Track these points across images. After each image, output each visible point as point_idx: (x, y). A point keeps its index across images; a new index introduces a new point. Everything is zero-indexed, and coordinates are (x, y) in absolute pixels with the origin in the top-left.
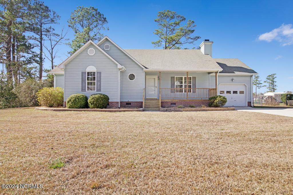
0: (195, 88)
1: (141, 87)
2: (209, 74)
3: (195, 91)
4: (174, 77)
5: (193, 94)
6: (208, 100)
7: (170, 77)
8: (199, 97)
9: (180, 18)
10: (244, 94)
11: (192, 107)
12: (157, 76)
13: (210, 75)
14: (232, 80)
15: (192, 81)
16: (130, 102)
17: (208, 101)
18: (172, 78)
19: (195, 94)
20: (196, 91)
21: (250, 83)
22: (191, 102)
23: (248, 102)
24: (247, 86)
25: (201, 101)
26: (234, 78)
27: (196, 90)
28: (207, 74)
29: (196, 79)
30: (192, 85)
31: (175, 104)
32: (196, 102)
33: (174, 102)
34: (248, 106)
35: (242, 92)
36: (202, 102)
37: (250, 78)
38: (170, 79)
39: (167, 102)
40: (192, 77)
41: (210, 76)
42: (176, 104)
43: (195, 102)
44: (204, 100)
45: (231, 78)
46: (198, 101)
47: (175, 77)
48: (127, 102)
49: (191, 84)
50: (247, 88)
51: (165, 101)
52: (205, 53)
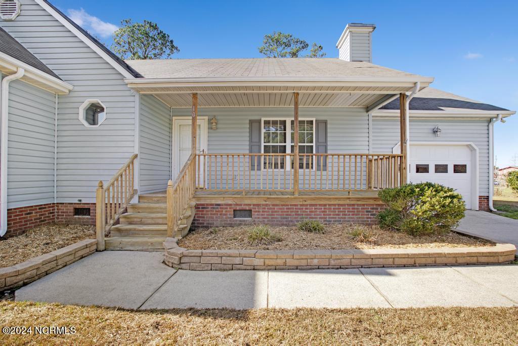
0: (326, 152)
1: (125, 150)
2: (367, 111)
3: (325, 165)
4: (261, 120)
5: (318, 173)
6: (375, 199)
7: (248, 122)
8: (341, 186)
9: (299, 44)
10: (465, 172)
11: (310, 231)
12: (206, 118)
13: (369, 113)
14: (435, 132)
15: (314, 132)
16: (86, 206)
17: (372, 202)
18: (251, 122)
19: (324, 173)
20: (329, 165)
21: (487, 139)
22: (311, 205)
23: (480, 197)
24: (478, 151)
25: (348, 202)
26: (441, 126)
27: (329, 160)
28: (362, 110)
29: (329, 126)
30: (314, 144)
31: (249, 213)
32: (330, 205)
33: (247, 208)
34: (481, 209)
35: (460, 169)
36: (353, 205)
37: (486, 128)
38: (248, 126)
39: (219, 205)
40: (314, 120)
41: (371, 119)
42: (255, 215)
43: (325, 205)
44: (359, 199)
45: (431, 126)
46: (337, 202)
47: (263, 119)
48: (77, 206)
49: (312, 142)
50: (478, 155)
51: (213, 202)
52: (352, 57)
